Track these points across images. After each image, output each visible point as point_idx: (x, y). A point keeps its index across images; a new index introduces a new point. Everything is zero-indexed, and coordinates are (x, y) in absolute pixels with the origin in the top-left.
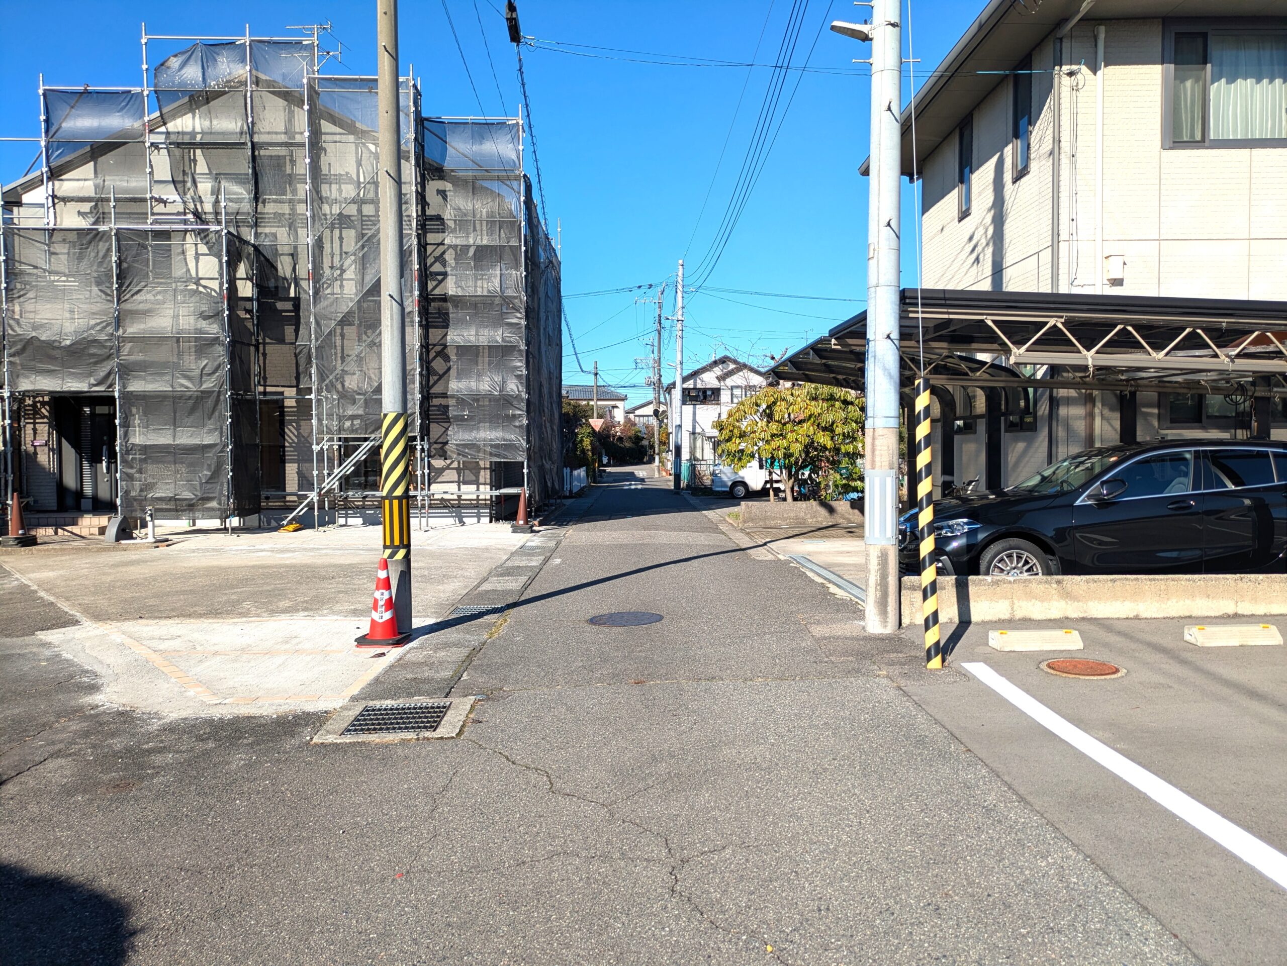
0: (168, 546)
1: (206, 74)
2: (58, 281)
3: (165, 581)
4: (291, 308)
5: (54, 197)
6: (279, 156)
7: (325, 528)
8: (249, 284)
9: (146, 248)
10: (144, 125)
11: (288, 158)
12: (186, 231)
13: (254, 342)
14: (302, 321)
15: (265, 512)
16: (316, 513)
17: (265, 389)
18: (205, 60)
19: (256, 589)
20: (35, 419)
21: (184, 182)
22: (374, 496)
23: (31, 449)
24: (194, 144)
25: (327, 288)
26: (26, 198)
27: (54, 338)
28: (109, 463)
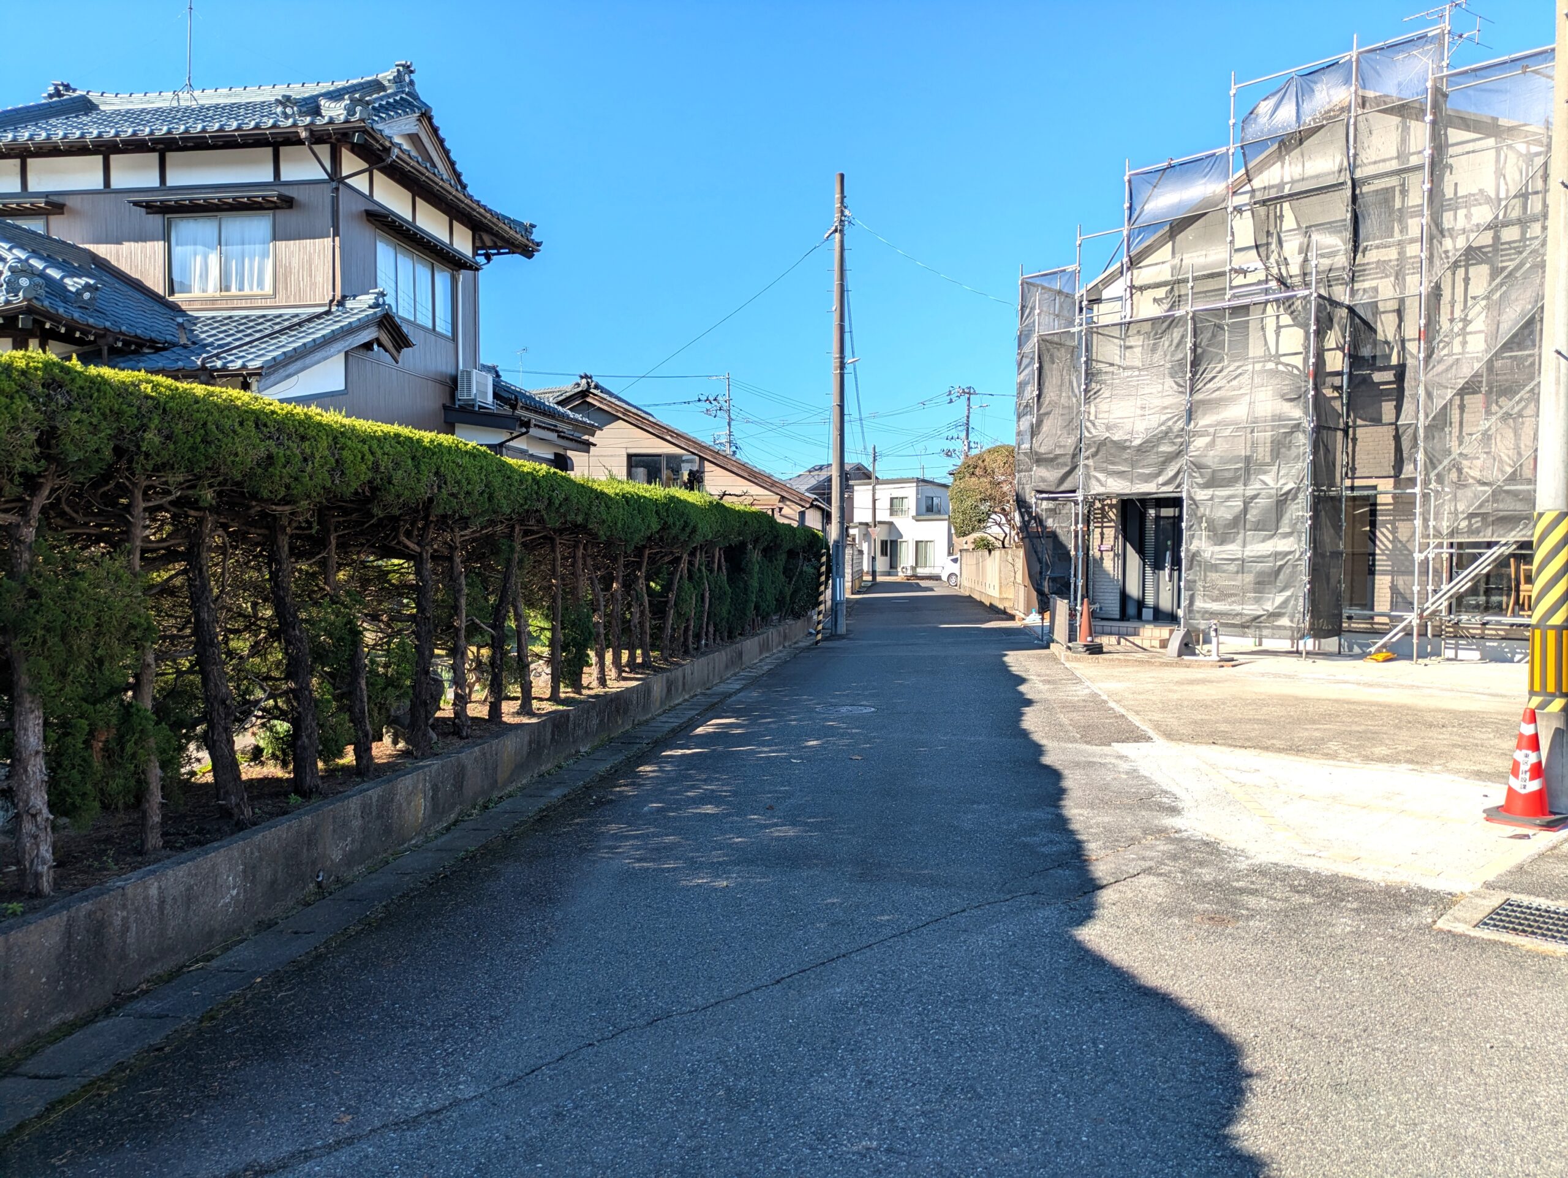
0: (1233, 666)
1: (1301, 111)
2: (1131, 377)
3: (1235, 706)
4: (1392, 378)
5: (1132, 287)
6: (1387, 189)
7: (1427, 661)
8: (1339, 354)
9: (1223, 329)
10: (1228, 187)
11: (1397, 189)
12: (1266, 303)
13: (1342, 426)
14: (1407, 393)
15: (1348, 634)
16: (1415, 641)
17: (1353, 483)
18: (1300, 95)
19: (1343, 728)
20: (1102, 522)
21: (1268, 244)
22: (1499, 623)
23: (1098, 554)
24: (1282, 197)
25: (1444, 347)
26: (1106, 294)
27: (1126, 437)
28: (1172, 570)
